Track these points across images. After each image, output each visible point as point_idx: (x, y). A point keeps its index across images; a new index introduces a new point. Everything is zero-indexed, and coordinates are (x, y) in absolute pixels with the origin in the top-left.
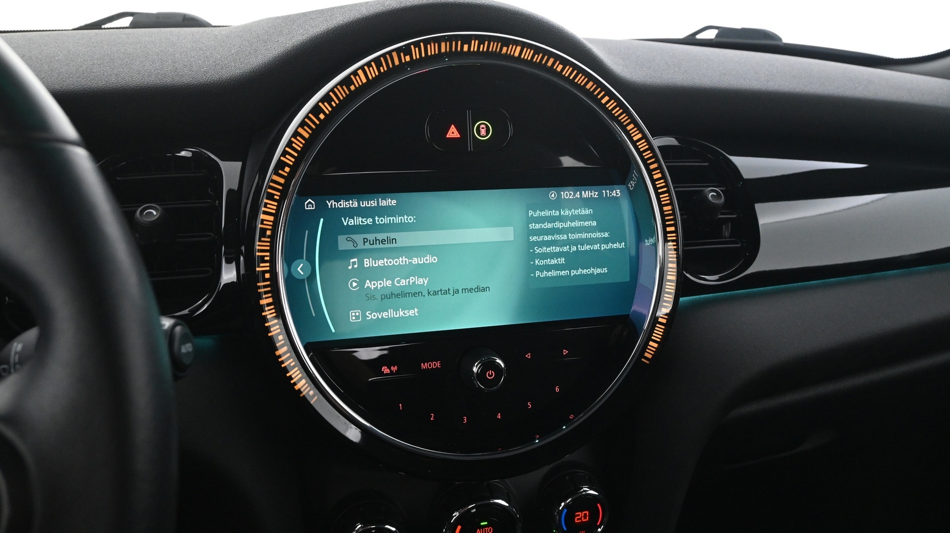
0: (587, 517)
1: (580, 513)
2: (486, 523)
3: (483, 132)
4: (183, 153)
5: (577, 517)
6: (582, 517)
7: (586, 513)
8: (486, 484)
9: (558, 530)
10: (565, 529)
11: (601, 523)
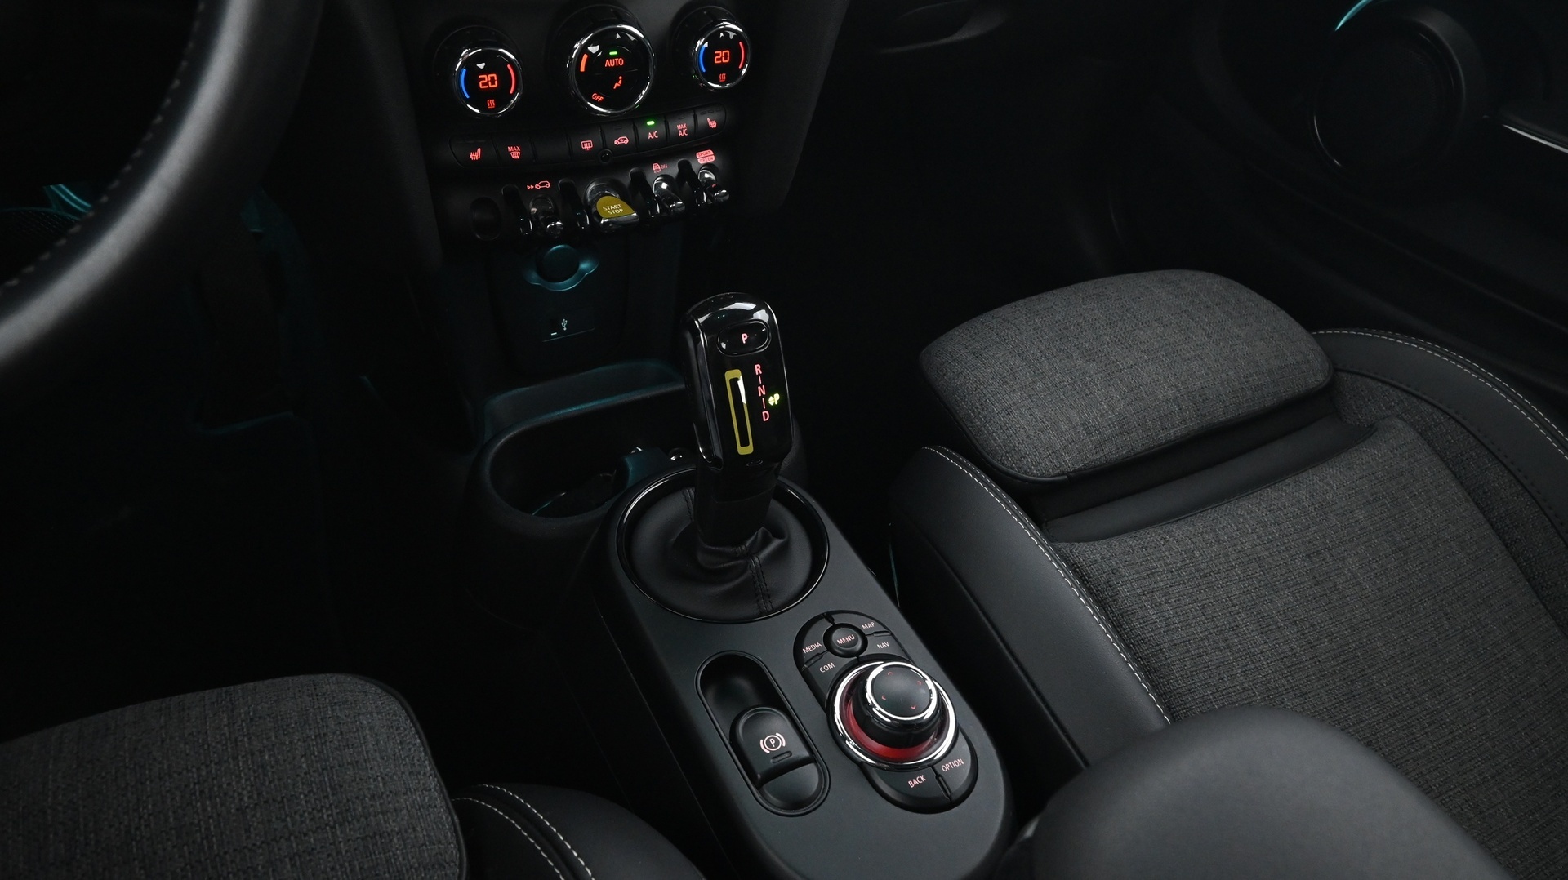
0: (728, 57)
5: (717, 57)
6: (722, 57)
7: (727, 53)
8: (612, 10)
9: (696, 74)
10: (704, 71)
11: (743, 67)
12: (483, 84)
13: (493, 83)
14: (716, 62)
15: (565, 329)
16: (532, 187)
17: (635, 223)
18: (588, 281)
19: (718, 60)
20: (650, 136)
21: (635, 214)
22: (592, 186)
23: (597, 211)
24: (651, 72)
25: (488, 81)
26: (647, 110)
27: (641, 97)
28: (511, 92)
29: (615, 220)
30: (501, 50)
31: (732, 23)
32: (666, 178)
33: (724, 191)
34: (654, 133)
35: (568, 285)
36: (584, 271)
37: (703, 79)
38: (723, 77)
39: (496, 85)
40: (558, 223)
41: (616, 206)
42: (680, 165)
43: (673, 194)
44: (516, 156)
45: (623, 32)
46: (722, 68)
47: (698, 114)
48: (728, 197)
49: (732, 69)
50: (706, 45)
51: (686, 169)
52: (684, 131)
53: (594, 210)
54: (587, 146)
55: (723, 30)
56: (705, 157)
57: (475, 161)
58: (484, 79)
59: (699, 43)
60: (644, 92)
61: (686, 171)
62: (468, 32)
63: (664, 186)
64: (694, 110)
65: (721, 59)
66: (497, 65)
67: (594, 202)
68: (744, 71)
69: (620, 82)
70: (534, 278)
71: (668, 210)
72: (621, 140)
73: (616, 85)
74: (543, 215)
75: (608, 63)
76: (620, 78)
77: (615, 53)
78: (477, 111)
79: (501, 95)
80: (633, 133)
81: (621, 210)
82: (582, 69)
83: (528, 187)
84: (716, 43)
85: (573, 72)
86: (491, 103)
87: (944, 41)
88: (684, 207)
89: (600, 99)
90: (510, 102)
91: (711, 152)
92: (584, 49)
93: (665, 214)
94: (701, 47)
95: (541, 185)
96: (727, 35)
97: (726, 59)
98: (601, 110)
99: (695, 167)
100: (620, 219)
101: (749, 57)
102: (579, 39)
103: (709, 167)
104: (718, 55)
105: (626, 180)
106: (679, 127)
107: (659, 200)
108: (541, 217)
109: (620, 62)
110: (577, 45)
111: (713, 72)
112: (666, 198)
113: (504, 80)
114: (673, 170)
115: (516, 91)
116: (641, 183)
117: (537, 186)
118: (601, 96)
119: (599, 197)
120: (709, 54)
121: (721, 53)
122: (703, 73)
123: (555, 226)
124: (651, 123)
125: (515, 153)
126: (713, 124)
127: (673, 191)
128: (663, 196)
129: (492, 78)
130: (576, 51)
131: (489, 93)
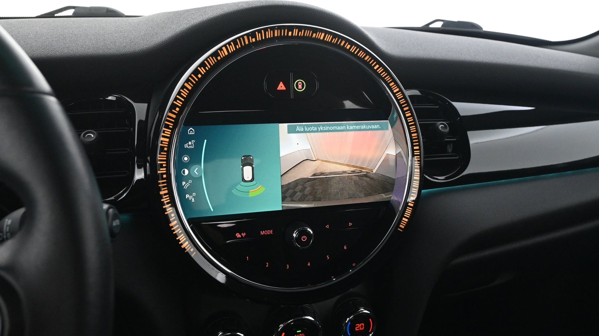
1: (359, 325)
2: (300, 331)
3: (300, 87)
4: (110, 98)
5: (357, 327)
6: (360, 327)
7: (362, 325)
14: (356, 330)
31: (365, 309)
46: (360, 333)
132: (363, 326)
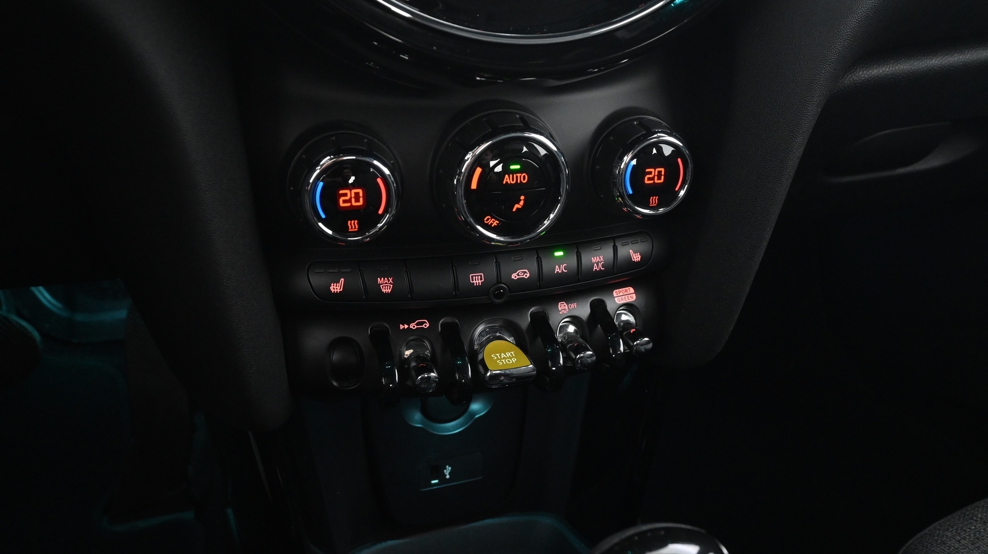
0: (663, 177)
1: (652, 170)
5: (648, 176)
6: (654, 176)
7: (661, 171)
8: (518, 116)
9: (622, 196)
10: (631, 192)
11: (682, 188)
12: (345, 201)
13: (357, 200)
14: (647, 182)
15: (448, 477)
16: (406, 326)
17: (531, 376)
18: (478, 424)
19: (649, 179)
20: (557, 270)
21: (531, 366)
22: (480, 328)
23: (483, 359)
24: (563, 191)
25: (351, 198)
26: (555, 238)
27: (546, 223)
28: (380, 212)
29: (508, 372)
30: (376, 162)
31: (670, 135)
32: (575, 320)
33: (646, 339)
34: (563, 267)
35: (453, 428)
36: (473, 414)
37: (629, 202)
38: (654, 200)
39: (361, 203)
40: (433, 374)
41: (508, 354)
42: (592, 305)
43: (581, 340)
44: (387, 290)
45: (528, 141)
46: (654, 189)
47: (618, 244)
48: (650, 345)
49: (666, 192)
50: (634, 162)
51: (599, 309)
52: (600, 265)
53: (480, 357)
54: (477, 280)
55: (656, 145)
56: (624, 296)
57: (336, 294)
58: (345, 195)
59: (626, 159)
60: (552, 216)
61: (599, 310)
62: (334, 138)
63: (571, 329)
64: (614, 239)
65: (653, 179)
66: (367, 179)
67: (483, 345)
68: (682, 193)
69: (522, 203)
70: (417, 419)
71: (574, 361)
72: (521, 274)
73: (517, 206)
74: (416, 361)
75: (507, 179)
76: (522, 198)
77: (518, 167)
78: (330, 232)
79: (367, 216)
80: (536, 264)
81: (514, 360)
82: (474, 186)
83: (402, 327)
84: (646, 159)
85: (460, 192)
86: (353, 225)
87: (901, 171)
88: (594, 358)
89: (495, 224)
90: (376, 225)
91: (632, 290)
92: (480, 161)
93: (569, 364)
94: (627, 165)
95: (417, 325)
96: (660, 150)
97: (659, 178)
98: (494, 236)
99: (610, 307)
100: (514, 371)
101: (689, 178)
102: (472, 148)
103: (629, 307)
104: (650, 173)
105: (525, 320)
106: (594, 260)
107: (563, 347)
108: (413, 364)
109: (523, 178)
110: (469, 157)
111: (642, 194)
112: (572, 346)
113: (372, 196)
114: (583, 310)
115: (386, 211)
116: (542, 325)
117: (413, 326)
118: (496, 219)
119: (489, 341)
120: (638, 173)
121: (654, 172)
122: (629, 196)
123: (429, 378)
124: (559, 254)
125: (386, 286)
126: (637, 258)
127: (582, 337)
128: (569, 342)
129: (357, 194)
130: (467, 163)
131: (352, 213)
132: (663, 173)
